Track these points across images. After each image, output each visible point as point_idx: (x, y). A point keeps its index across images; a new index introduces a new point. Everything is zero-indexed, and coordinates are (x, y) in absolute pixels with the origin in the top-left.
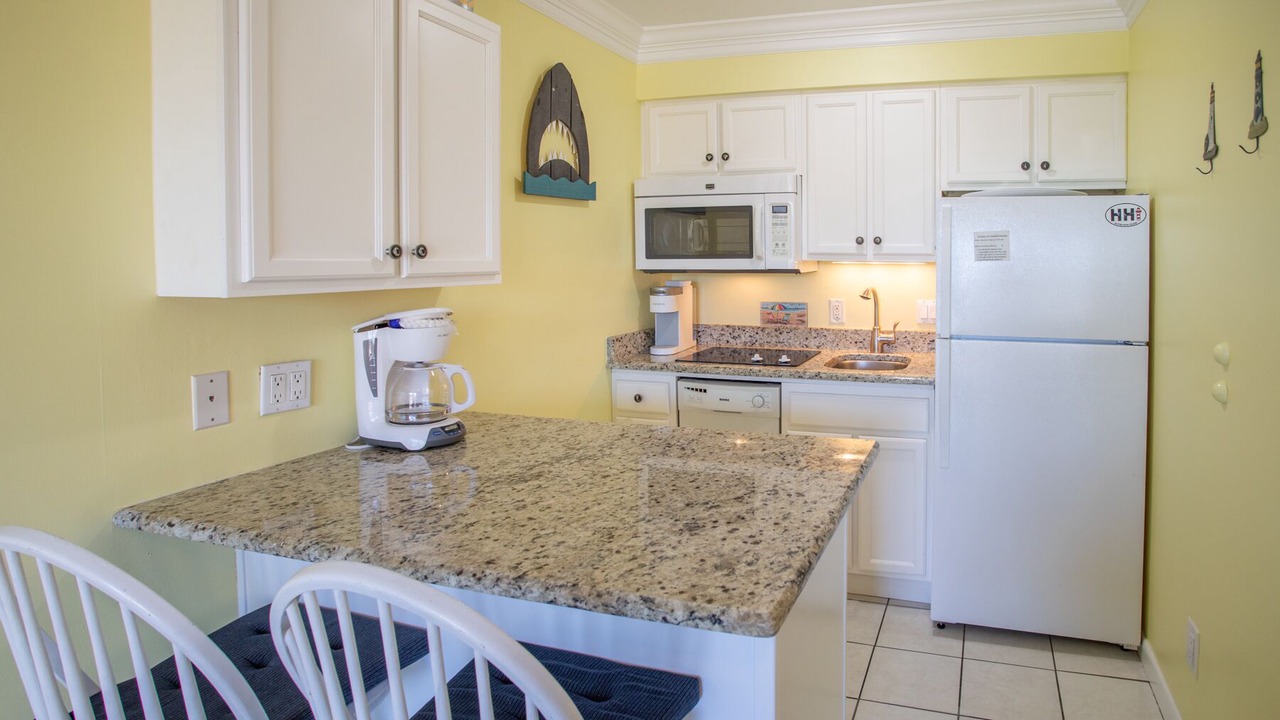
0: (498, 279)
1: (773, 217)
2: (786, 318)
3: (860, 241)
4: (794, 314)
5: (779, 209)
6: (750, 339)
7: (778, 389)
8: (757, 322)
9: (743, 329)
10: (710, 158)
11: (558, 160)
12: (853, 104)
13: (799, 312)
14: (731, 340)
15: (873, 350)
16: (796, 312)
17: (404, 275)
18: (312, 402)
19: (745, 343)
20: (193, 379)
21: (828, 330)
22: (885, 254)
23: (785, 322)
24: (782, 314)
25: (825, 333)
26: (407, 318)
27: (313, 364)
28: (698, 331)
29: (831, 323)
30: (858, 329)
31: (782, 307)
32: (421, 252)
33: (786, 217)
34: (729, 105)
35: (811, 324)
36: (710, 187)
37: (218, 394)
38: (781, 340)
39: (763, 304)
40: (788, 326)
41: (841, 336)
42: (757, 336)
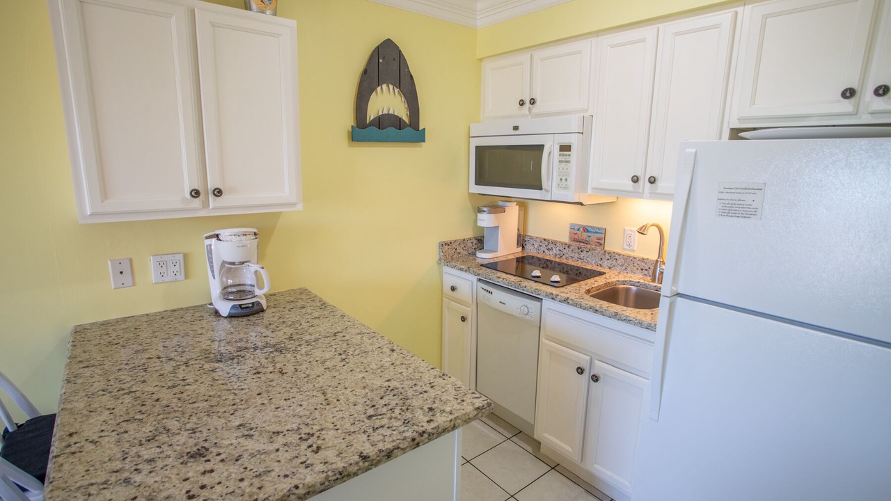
0: (299, 207)
1: (560, 155)
2: (587, 239)
3: (635, 180)
4: (594, 237)
5: (565, 148)
6: (559, 252)
7: (539, 304)
8: (565, 239)
9: (555, 243)
10: (522, 103)
11: (388, 114)
12: (643, 40)
13: (599, 235)
14: (546, 251)
15: (654, 280)
16: (596, 235)
17: (211, 207)
18: (187, 277)
19: (556, 255)
20: (109, 262)
21: (619, 255)
22: (659, 194)
23: (587, 243)
24: (585, 236)
25: (617, 257)
26: (224, 233)
27: (186, 256)
28: (522, 241)
29: (624, 249)
30: (645, 257)
31: (585, 230)
32: (218, 193)
33: (569, 155)
34: (538, 54)
35: (607, 248)
36: (516, 128)
37: (126, 271)
38: (582, 257)
39: (572, 225)
40: (589, 246)
41: (630, 262)
42: (564, 251)
